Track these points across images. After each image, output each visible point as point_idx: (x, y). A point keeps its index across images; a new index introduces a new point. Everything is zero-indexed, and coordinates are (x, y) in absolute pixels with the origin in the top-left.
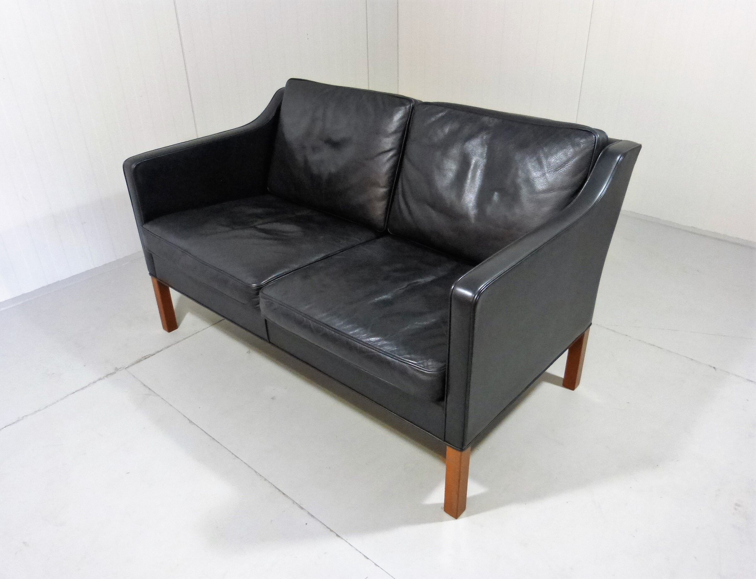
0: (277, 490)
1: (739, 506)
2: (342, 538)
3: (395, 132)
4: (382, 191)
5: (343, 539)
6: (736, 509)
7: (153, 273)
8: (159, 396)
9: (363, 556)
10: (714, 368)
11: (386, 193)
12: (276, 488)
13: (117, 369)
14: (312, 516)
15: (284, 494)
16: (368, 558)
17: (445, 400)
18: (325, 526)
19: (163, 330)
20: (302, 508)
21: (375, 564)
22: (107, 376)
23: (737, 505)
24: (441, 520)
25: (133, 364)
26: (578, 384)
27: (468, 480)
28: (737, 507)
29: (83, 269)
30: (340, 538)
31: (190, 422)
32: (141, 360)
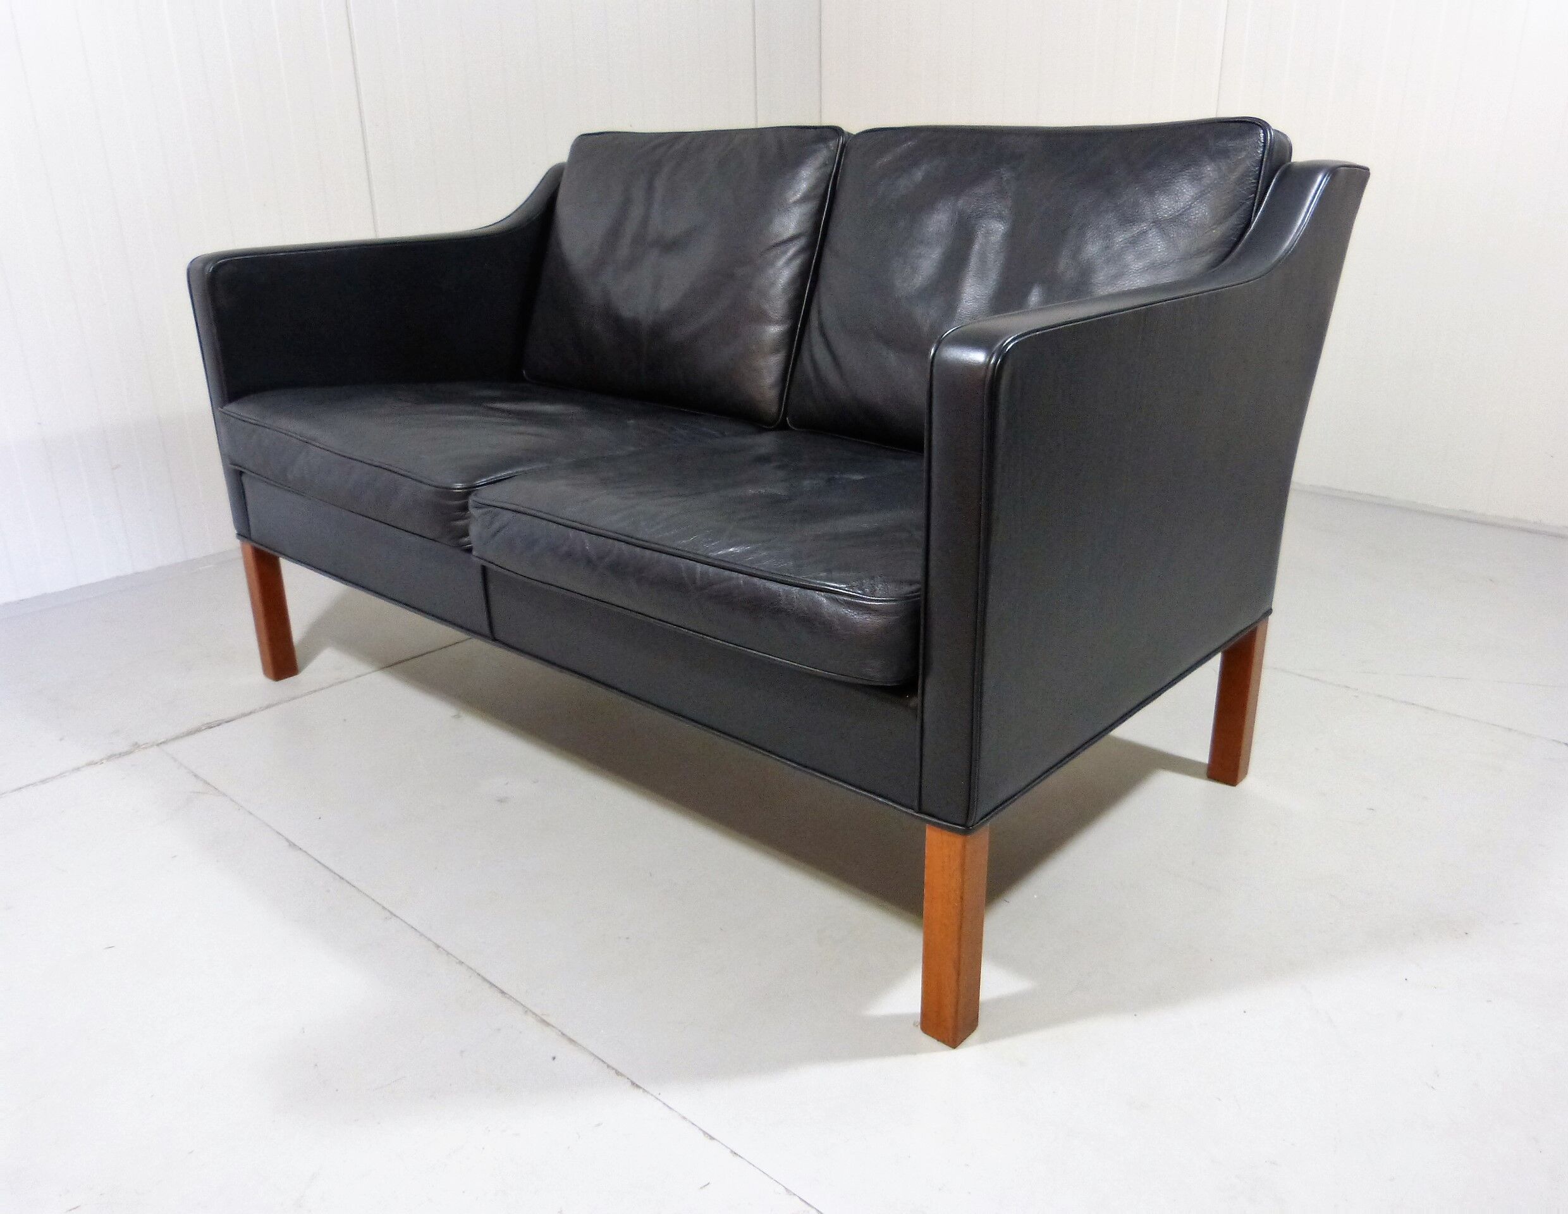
0: (487, 986)
2: (644, 1090)
3: (805, 199)
4: (774, 330)
5: (648, 1092)
7: (244, 533)
8: (224, 795)
9: (701, 1134)
11: (783, 334)
12: (485, 980)
13: (136, 746)
14: (571, 1041)
15: (503, 992)
16: (712, 1138)
17: (919, 691)
18: (604, 1063)
19: (263, 676)
20: (548, 1024)
21: (732, 1151)
22: (110, 758)
24: (912, 1050)
25: (177, 738)
26: (1246, 773)
27: (983, 963)
29: (107, 574)
30: (641, 1090)
31: (290, 845)
32: (198, 730)
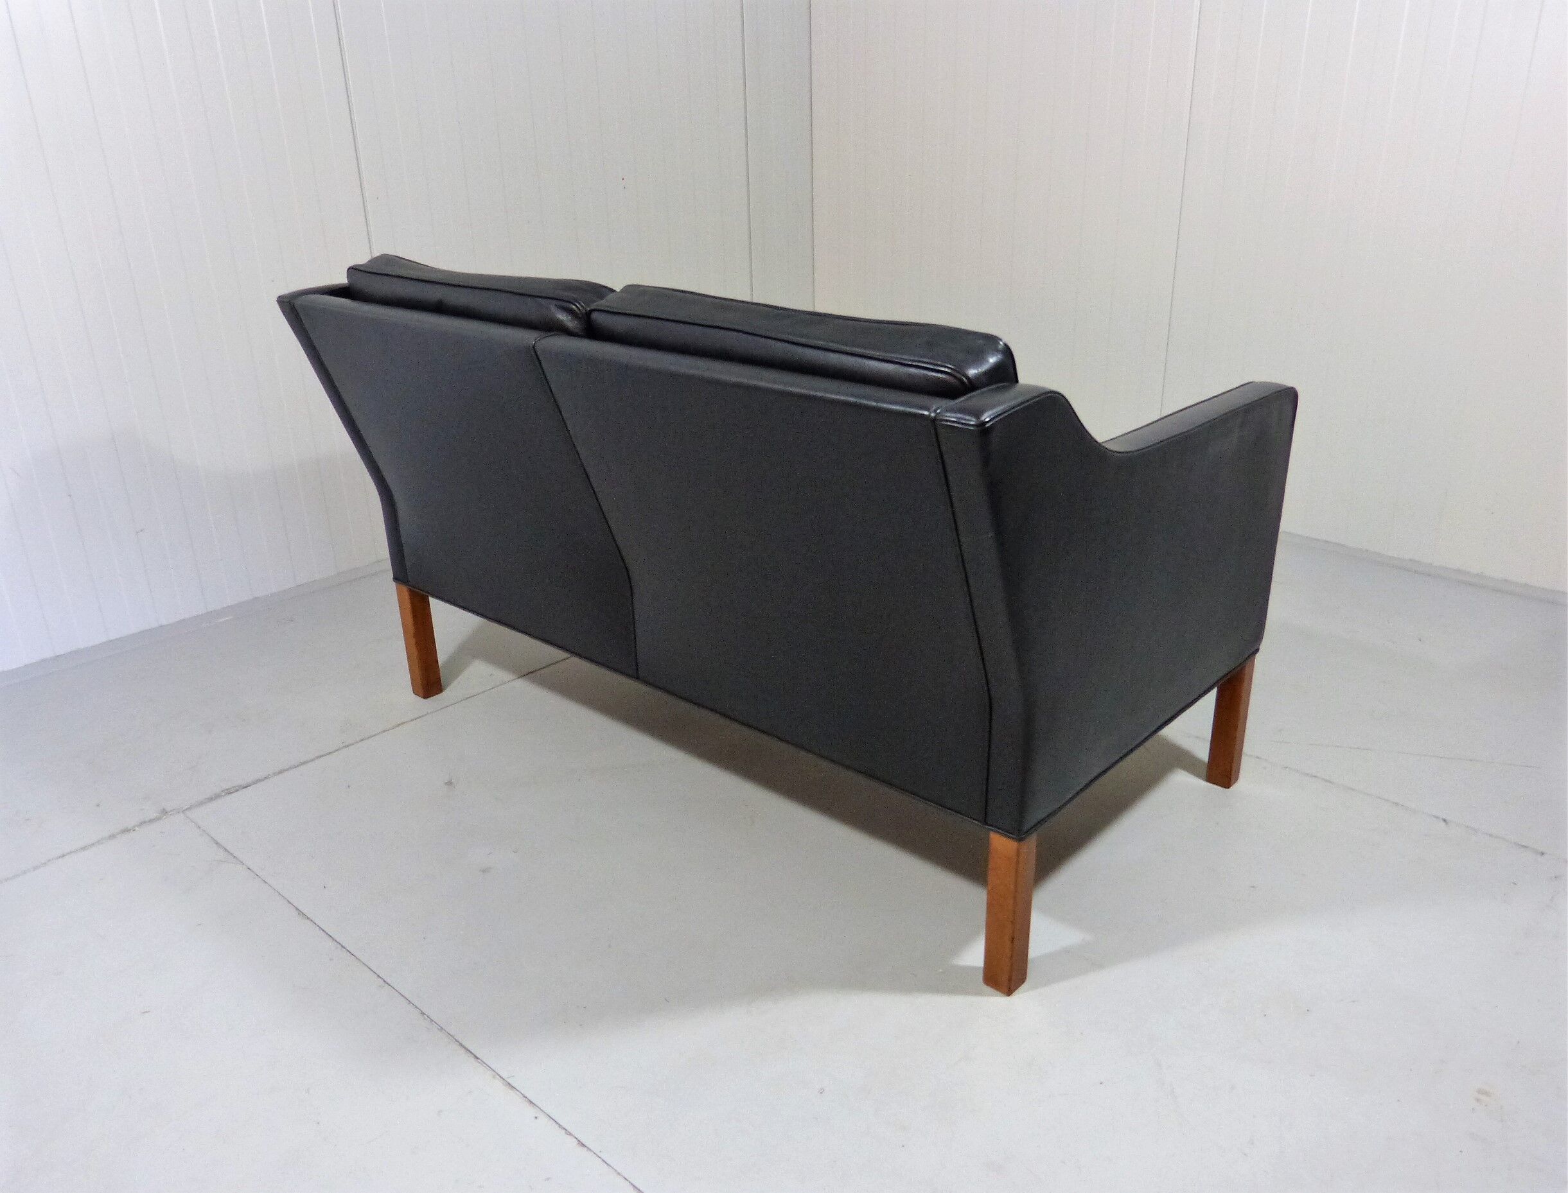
1: (1486, 1093)
6: (1478, 1100)
8: (242, 862)
10: (1444, 820)
13: (164, 812)
23: (1480, 1092)
25: (201, 803)
28: (1483, 1097)
31: (299, 915)
32: (217, 797)
